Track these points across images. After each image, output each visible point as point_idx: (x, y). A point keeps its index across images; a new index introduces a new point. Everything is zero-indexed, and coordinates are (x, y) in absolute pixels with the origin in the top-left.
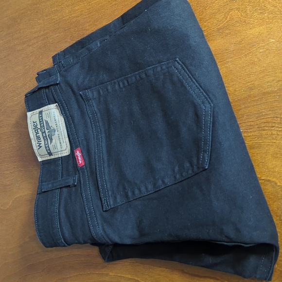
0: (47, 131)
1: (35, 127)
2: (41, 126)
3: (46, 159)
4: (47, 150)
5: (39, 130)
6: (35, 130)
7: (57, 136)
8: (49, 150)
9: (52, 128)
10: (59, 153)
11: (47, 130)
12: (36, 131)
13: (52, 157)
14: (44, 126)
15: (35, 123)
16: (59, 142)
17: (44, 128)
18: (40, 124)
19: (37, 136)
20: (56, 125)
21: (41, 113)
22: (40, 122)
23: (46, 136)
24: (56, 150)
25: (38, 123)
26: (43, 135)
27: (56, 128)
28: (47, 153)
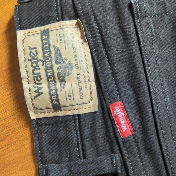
0: (55, 67)
1: (33, 58)
2: (44, 57)
3: (47, 115)
4: (52, 101)
5: (40, 64)
6: (32, 63)
7: (76, 76)
8: (57, 100)
9: (66, 62)
10: (76, 107)
11: (57, 63)
12: (34, 65)
13: (60, 114)
14: (51, 57)
15: (33, 51)
16: (78, 88)
17: (51, 61)
18: (44, 53)
19: (34, 74)
20: (75, 56)
21: (45, 33)
22: (44, 48)
23: (53, 75)
24: (71, 102)
25: (40, 50)
26: (47, 73)
27: (73, 62)
28: (50, 106)
